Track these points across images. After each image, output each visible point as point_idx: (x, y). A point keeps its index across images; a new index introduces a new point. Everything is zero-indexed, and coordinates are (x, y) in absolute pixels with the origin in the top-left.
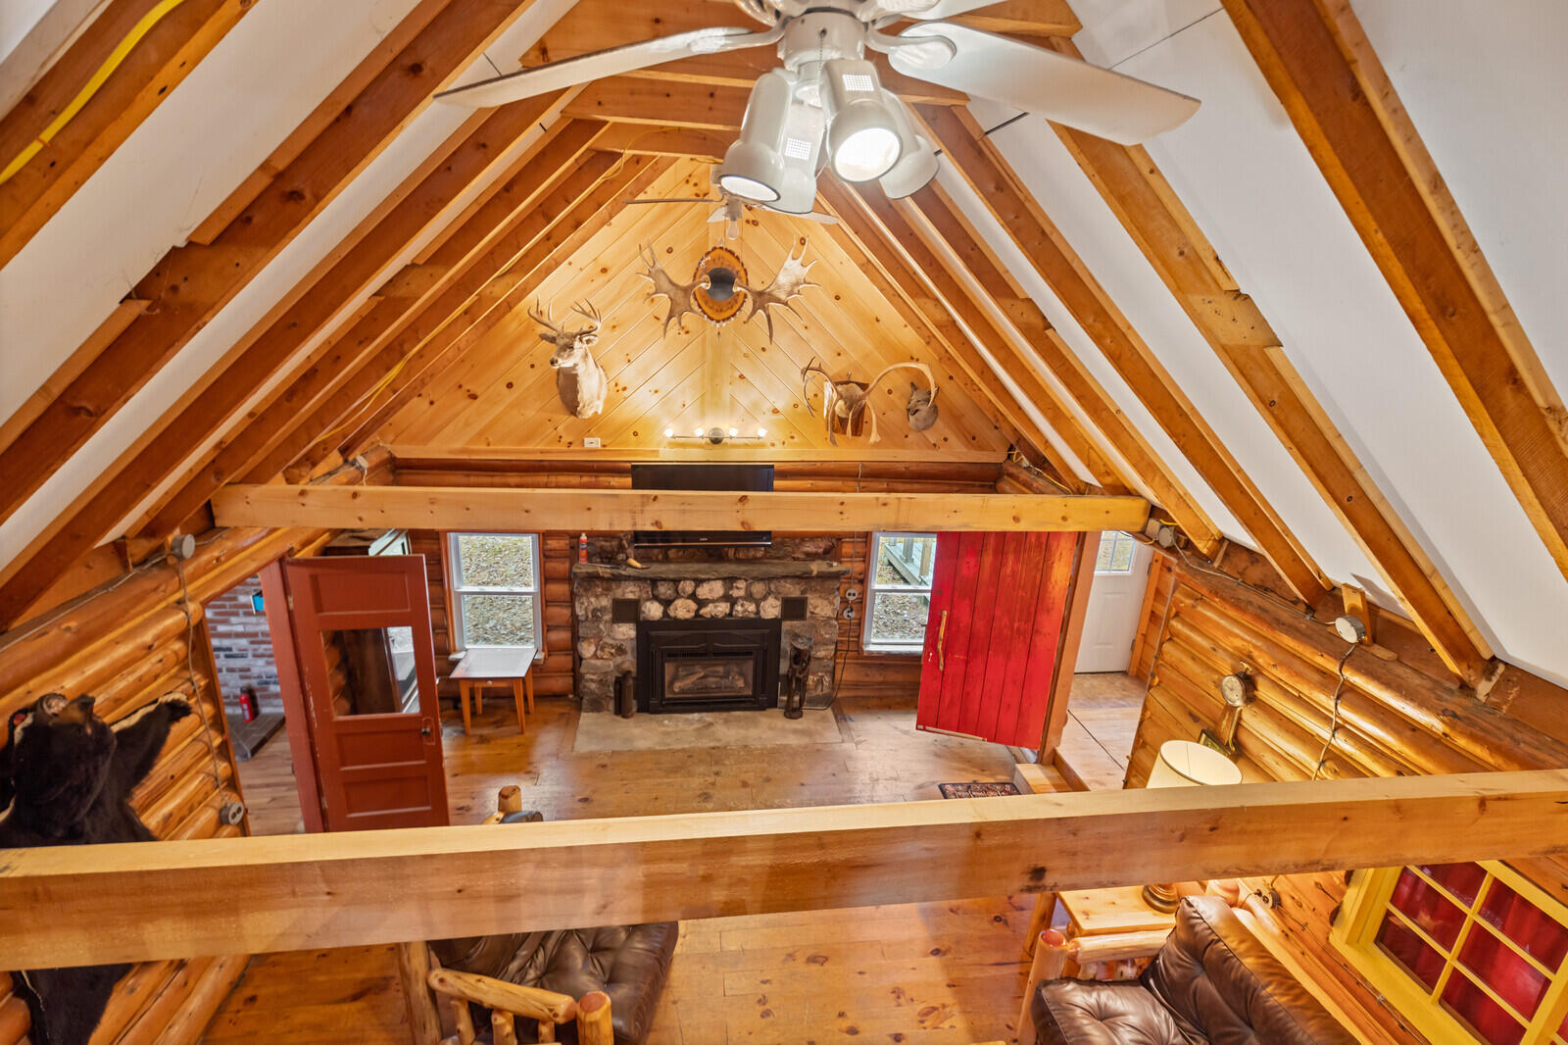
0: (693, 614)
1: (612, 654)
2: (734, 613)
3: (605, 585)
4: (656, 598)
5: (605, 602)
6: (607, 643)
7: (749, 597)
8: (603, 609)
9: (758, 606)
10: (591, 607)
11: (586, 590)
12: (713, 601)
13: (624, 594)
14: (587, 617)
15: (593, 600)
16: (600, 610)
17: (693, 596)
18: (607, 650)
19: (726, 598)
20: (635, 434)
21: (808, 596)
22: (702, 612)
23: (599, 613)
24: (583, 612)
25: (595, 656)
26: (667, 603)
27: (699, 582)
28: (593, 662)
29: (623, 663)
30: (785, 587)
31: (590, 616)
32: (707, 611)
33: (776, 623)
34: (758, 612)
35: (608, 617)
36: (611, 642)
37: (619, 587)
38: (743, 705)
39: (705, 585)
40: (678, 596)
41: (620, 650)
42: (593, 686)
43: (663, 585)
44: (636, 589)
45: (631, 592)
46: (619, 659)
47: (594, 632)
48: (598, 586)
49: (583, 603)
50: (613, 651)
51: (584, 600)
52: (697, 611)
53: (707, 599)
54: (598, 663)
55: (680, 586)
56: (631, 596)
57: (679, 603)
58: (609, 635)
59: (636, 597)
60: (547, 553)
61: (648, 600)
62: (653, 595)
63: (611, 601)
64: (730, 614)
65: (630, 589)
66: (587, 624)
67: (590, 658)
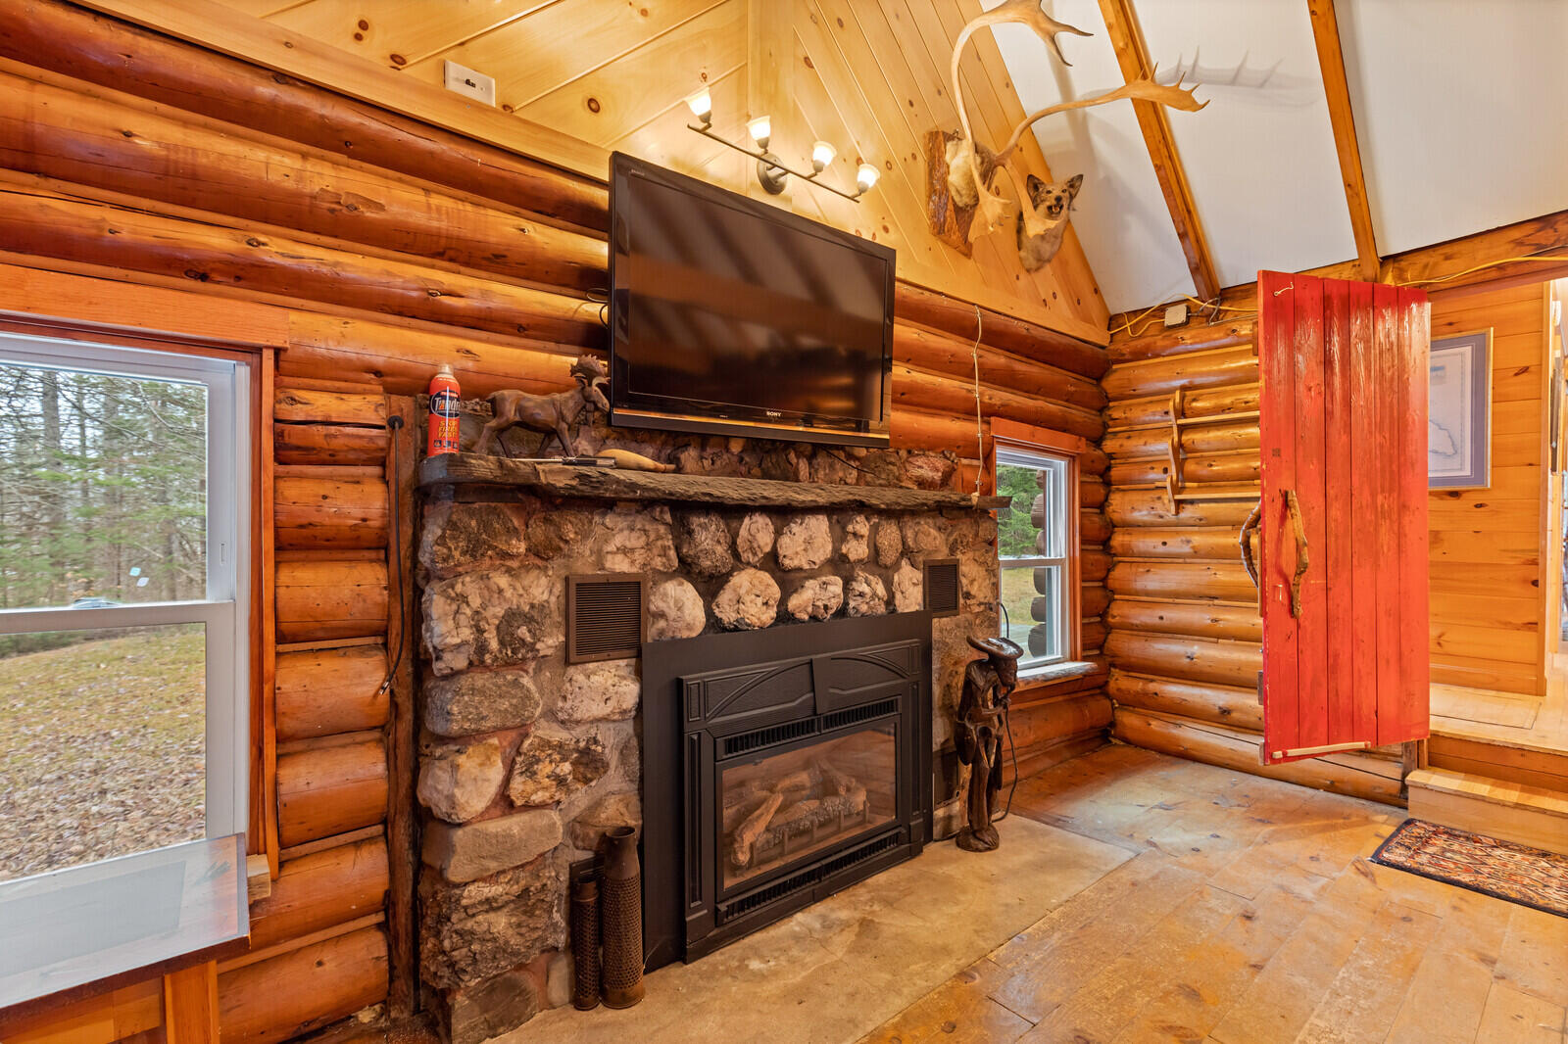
0: (772, 613)
1: (561, 781)
2: (852, 604)
3: (538, 531)
4: (687, 569)
5: (542, 589)
6: (546, 744)
7: (875, 562)
8: (532, 617)
9: (888, 584)
10: (500, 611)
11: (474, 550)
12: (812, 575)
13: (600, 556)
14: (482, 648)
15: (502, 581)
16: (529, 620)
17: (772, 562)
18: (544, 769)
19: (839, 564)
20: (593, 105)
21: (959, 556)
22: (794, 602)
23: (523, 632)
24: (467, 634)
25: (505, 803)
26: (711, 585)
27: (784, 514)
28: (496, 826)
29: (597, 805)
30: (929, 534)
31: (494, 645)
32: (801, 602)
33: (919, 624)
34: (890, 602)
35: (551, 642)
36: (558, 735)
37: (585, 536)
38: (884, 854)
39: (795, 528)
40: (738, 562)
41: (589, 763)
42: (500, 923)
43: (704, 527)
44: (635, 541)
45: (624, 551)
46: (581, 798)
47: (505, 705)
48: (513, 532)
49: (463, 599)
50: (567, 767)
51: (468, 586)
52: (783, 602)
53: (800, 569)
54: (514, 824)
55: (743, 532)
56: (620, 565)
57: (742, 580)
58: (551, 714)
59: (634, 570)
60: (295, 436)
61: (669, 576)
62: (682, 560)
63: (559, 588)
64: (842, 612)
65: (618, 540)
66: (480, 679)
67: (483, 816)
